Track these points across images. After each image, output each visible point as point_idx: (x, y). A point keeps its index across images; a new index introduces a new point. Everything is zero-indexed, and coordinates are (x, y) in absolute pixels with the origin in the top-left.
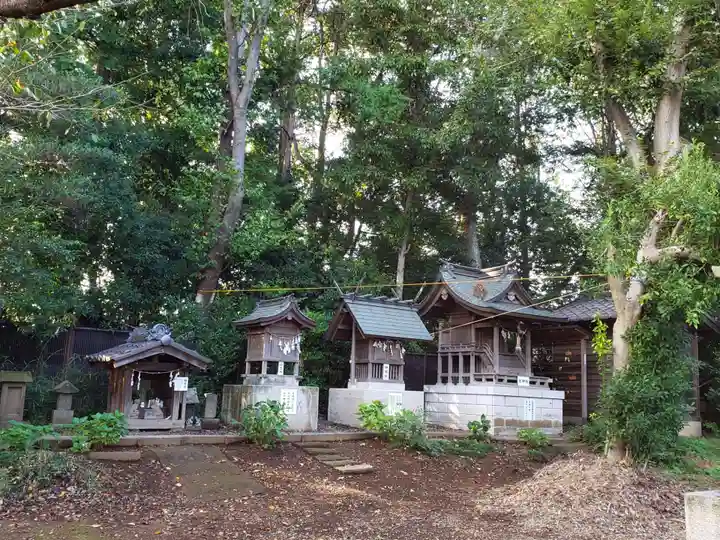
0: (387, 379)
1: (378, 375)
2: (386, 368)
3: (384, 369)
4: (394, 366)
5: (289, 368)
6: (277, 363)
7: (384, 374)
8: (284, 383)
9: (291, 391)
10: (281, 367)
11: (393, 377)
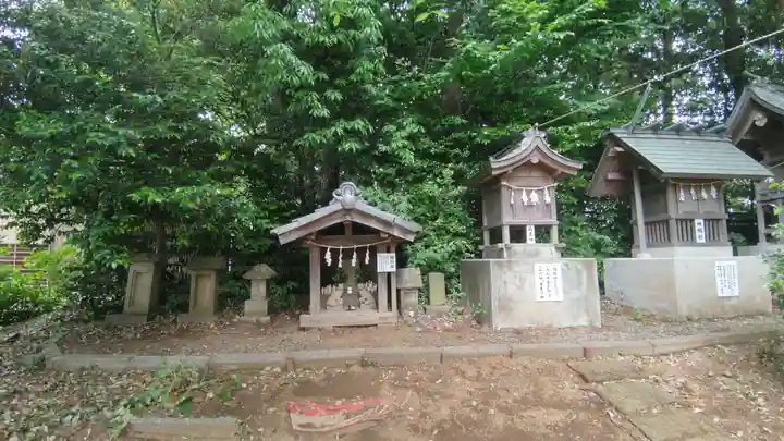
0: (703, 241)
1: (688, 237)
2: (699, 224)
3: (697, 227)
4: (711, 222)
5: (543, 233)
6: (525, 226)
7: (697, 234)
8: (536, 254)
9: (551, 266)
10: (530, 233)
11: (712, 239)
